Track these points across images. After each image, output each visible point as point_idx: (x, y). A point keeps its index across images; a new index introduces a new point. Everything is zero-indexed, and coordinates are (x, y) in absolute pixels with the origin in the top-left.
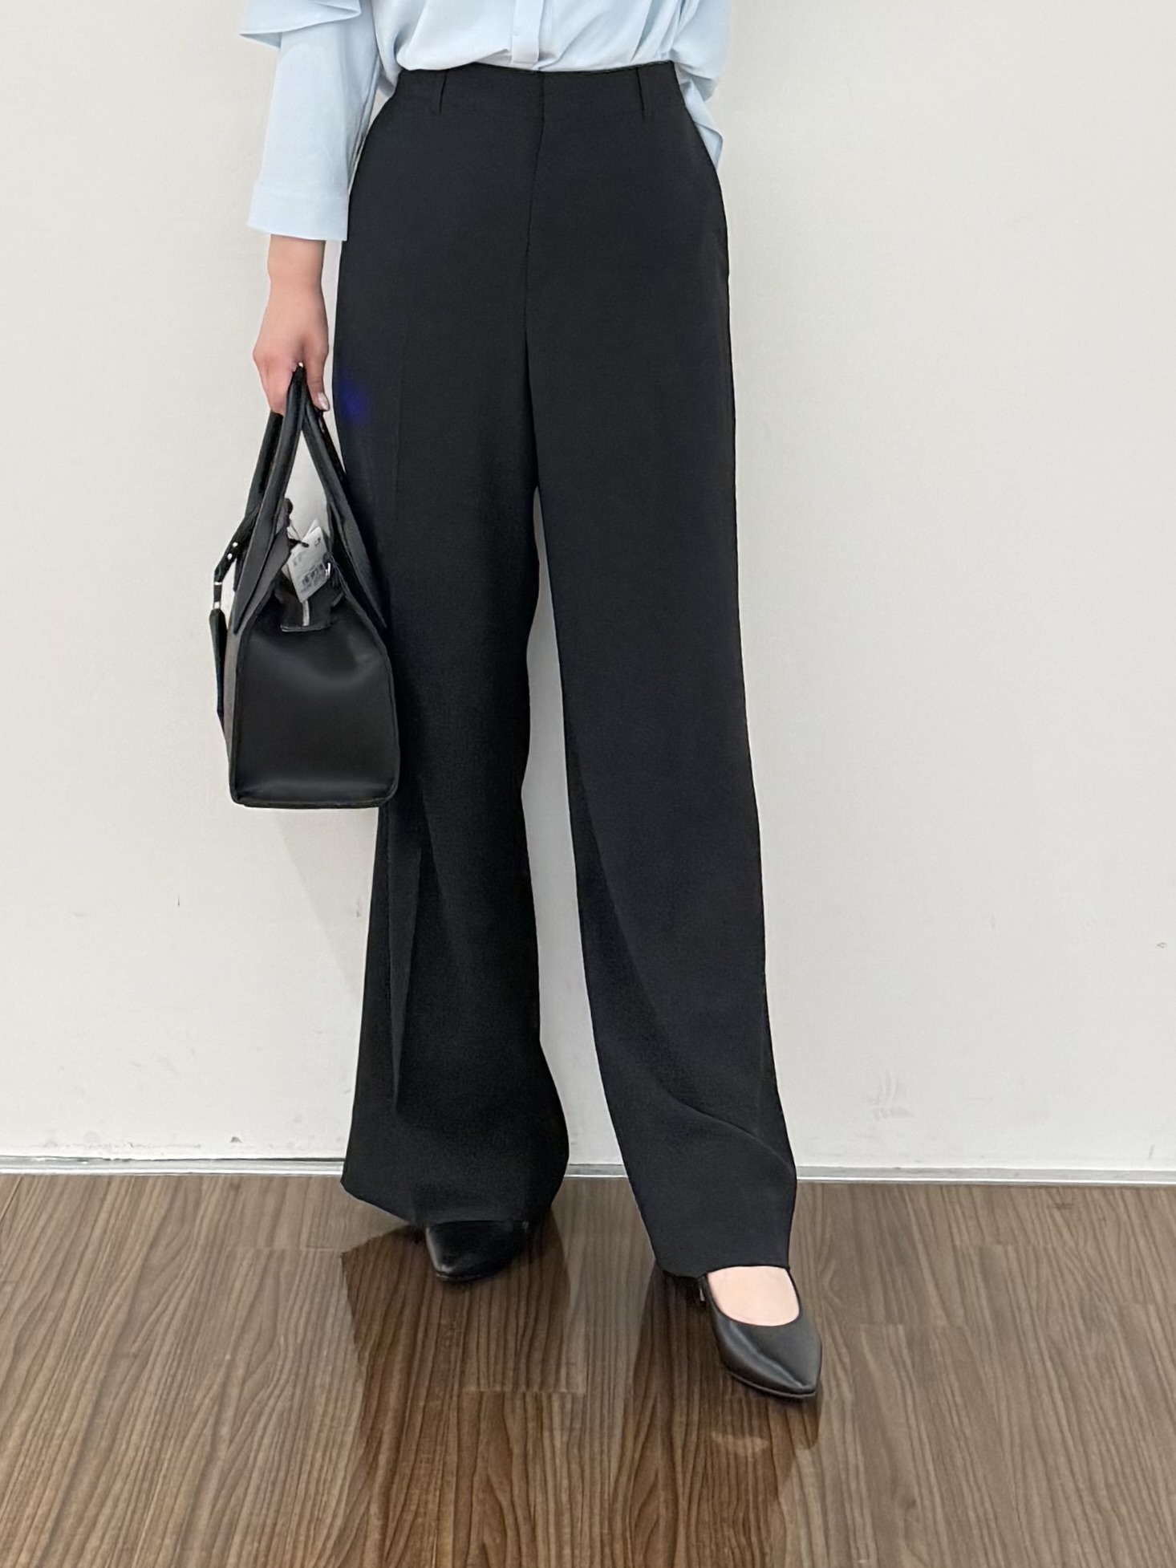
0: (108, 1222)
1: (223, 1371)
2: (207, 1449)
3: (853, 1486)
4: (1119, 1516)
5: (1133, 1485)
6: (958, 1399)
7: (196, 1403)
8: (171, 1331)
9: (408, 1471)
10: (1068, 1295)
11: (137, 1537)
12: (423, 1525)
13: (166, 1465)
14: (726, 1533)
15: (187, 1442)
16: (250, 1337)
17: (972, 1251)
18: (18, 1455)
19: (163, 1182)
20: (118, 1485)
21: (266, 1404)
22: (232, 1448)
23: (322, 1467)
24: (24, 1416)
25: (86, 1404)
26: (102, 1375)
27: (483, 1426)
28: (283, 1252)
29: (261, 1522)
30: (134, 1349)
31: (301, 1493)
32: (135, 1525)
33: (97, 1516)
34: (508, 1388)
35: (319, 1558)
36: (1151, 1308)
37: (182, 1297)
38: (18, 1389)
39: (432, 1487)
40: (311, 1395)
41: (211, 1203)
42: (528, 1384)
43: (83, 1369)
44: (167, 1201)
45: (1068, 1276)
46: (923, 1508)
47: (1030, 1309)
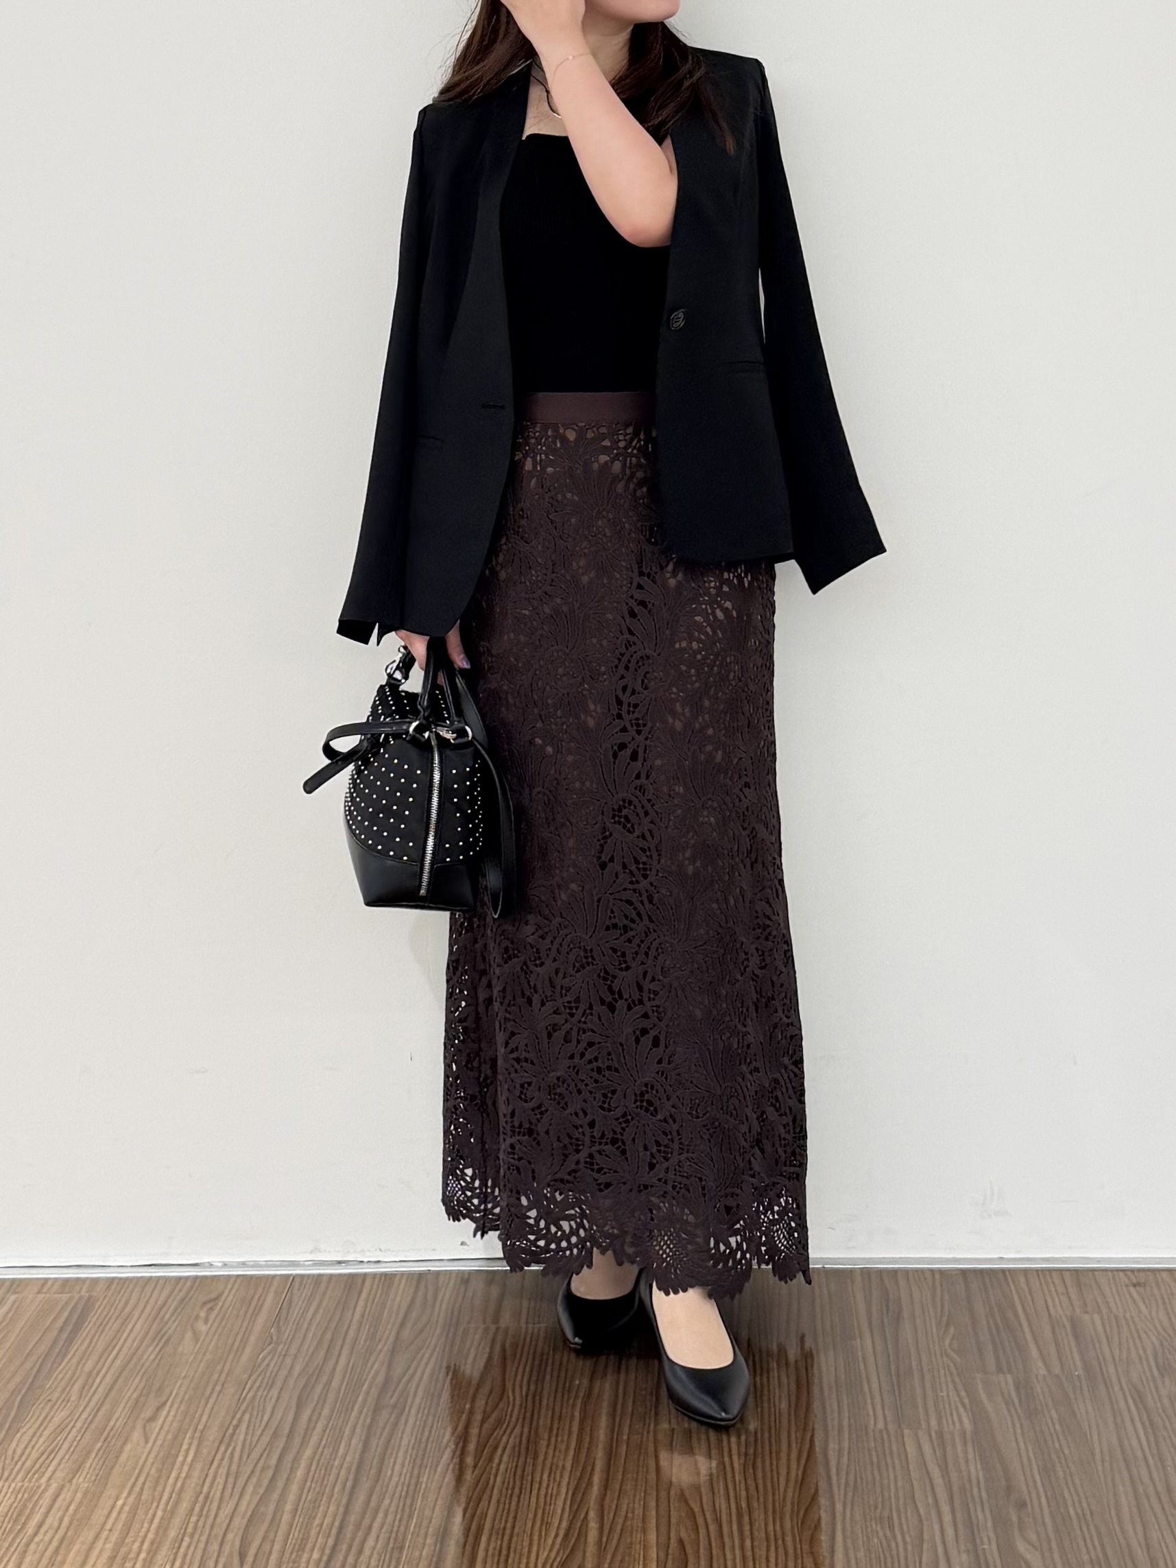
0: (365, 1308)
1: (464, 1417)
2: (456, 1473)
3: (975, 1490)
6: (1058, 1427)
9: (618, 1487)
10: (1145, 1351)
11: (404, 1539)
12: (632, 1525)
13: (423, 1486)
14: (874, 1526)
15: (439, 1469)
16: (484, 1392)
17: (1064, 1319)
18: (306, 1481)
19: (407, 1279)
20: (387, 1502)
21: (501, 1440)
22: (476, 1472)
23: (548, 1485)
24: (308, 1452)
25: (357, 1444)
26: (368, 1421)
28: (508, 1327)
29: (502, 1526)
30: (393, 1401)
31: (533, 1504)
32: (402, 1529)
33: (371, 1525)
35: (551, 1550)
38: (302, 1433)
39: (637, 1497)
40: (536, 1433)
41: (446, 1293)
43: (352, 1419)
44: (412, 1290)
45: (1143, 1336)
46: (1032, 1507)
47: (1114, 1360)
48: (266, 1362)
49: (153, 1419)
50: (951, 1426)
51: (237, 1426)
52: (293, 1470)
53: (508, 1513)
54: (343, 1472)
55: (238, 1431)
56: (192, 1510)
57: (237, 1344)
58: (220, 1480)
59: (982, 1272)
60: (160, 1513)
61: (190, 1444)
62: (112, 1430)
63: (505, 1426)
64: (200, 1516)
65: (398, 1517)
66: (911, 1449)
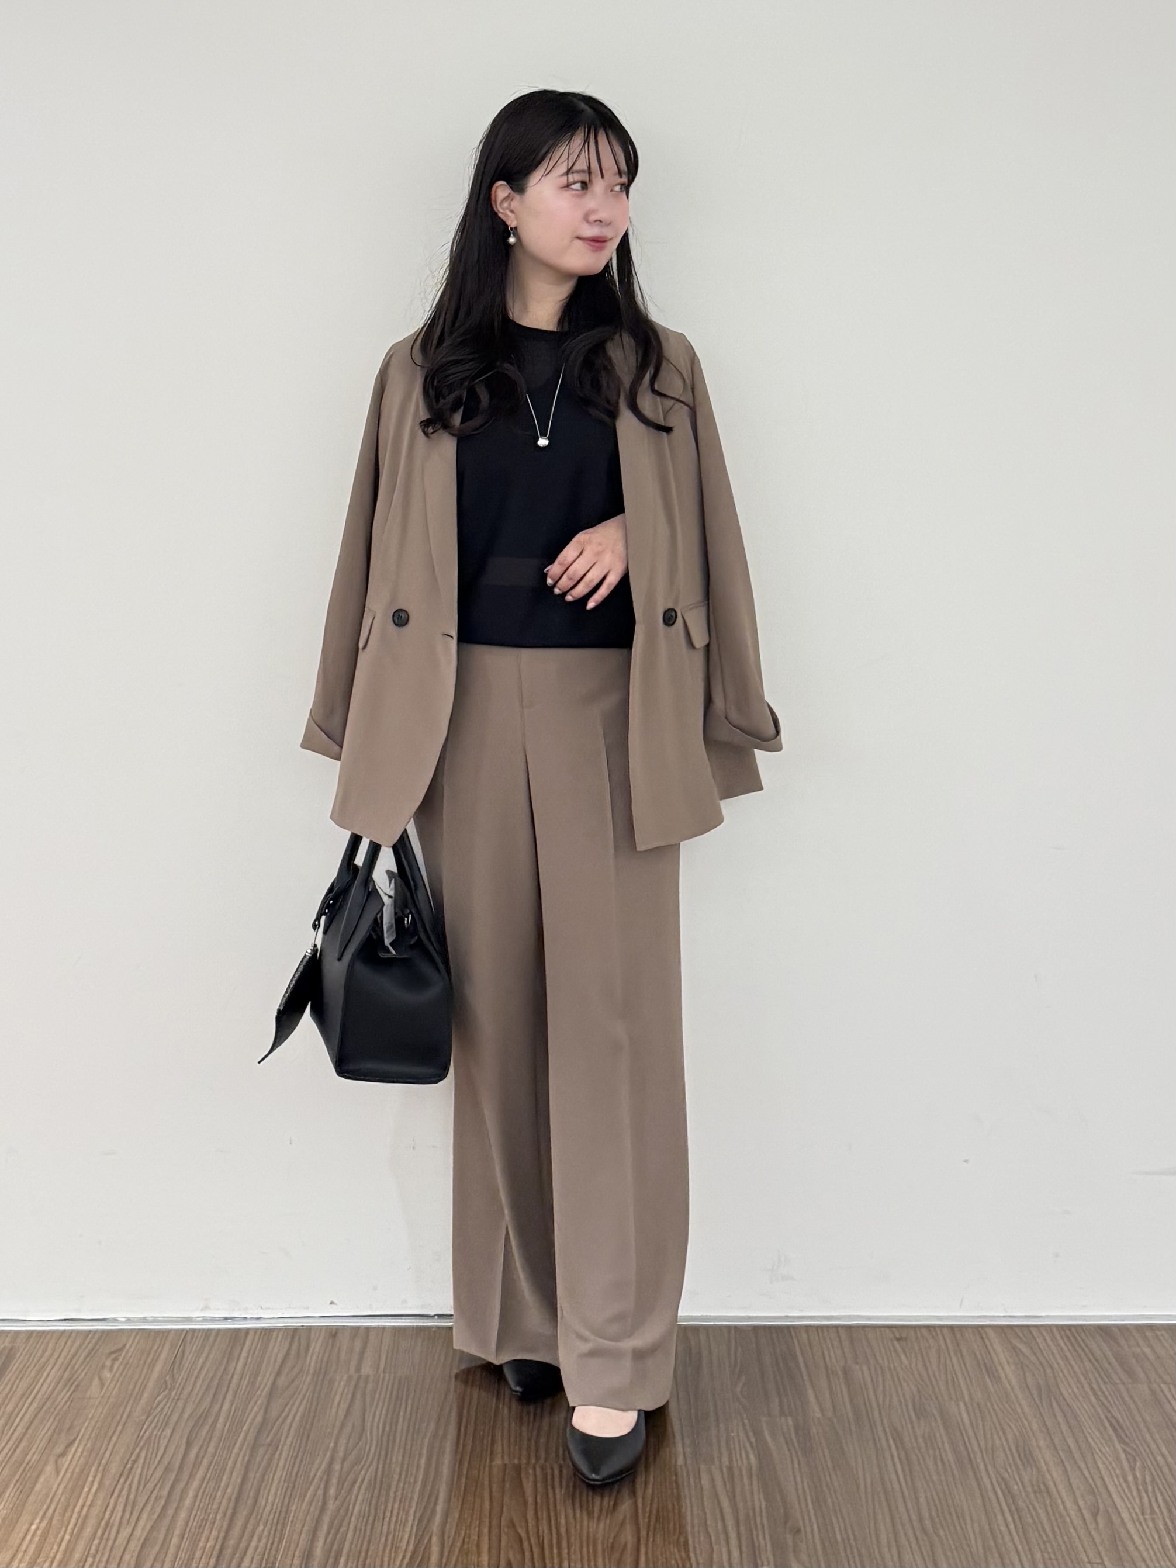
0: (248, 1357)
1: (328, 1455)
2: (320, 1504)
3: (758, 1520)
4: (939, 1536)
5: (948, 1517)
6: (830, 1464)
7: (312, 1474)
8: (293, 1430)
10: (904, 1396)
11: (275, 1558)
12: (468, 1548)
13: (292, 1514)
14: (672, 1550)
15: (307, 1499)
16: (348, 1429)
17: (838, 1369)
18: (192, 1510)
19: (284, 1333)
20: (261, 1527)
21: (360, 1474)
22: (338, 1502)
24: (195, 1484)
25: (237, 1478)
26: (247, 1458)
27: (507, 1485)
28: (368, 1376)
29: (358, 1548)
30: (268, 1440)
31: (385, 1530)
32: (273, 1552)
33: (247, 1548)
34: (524, 1461)
36: (962, 1404)
37: (300, 1404)
38: (190, 1467)
39: (474, 1525)
40: (390, 1468)
41: (316, 1347)
42: (537, 1458)
43: (233, 1455)
44: (287, 1345)
45: (904, 1384)
46: (806, 1532)
47: (879, 1405)
48: (161, 1405)
49: (63, 1454)
50: (739, 1462)
51: (135, 1461)
52: (182, 1499)
53: (364, 1538)
54: (225, 1502)
55: (135, 1466)
56: (95, 1533)
57: (137, 1390)
58: (120, 1508)
59: (770, 1328)
60: (67, 1537)
61: (95, 1477)
62: (28, 1464)
63: (362, 1463)
64: (101, 1538)
65: (270, 1541)
66: (705, 1481)
